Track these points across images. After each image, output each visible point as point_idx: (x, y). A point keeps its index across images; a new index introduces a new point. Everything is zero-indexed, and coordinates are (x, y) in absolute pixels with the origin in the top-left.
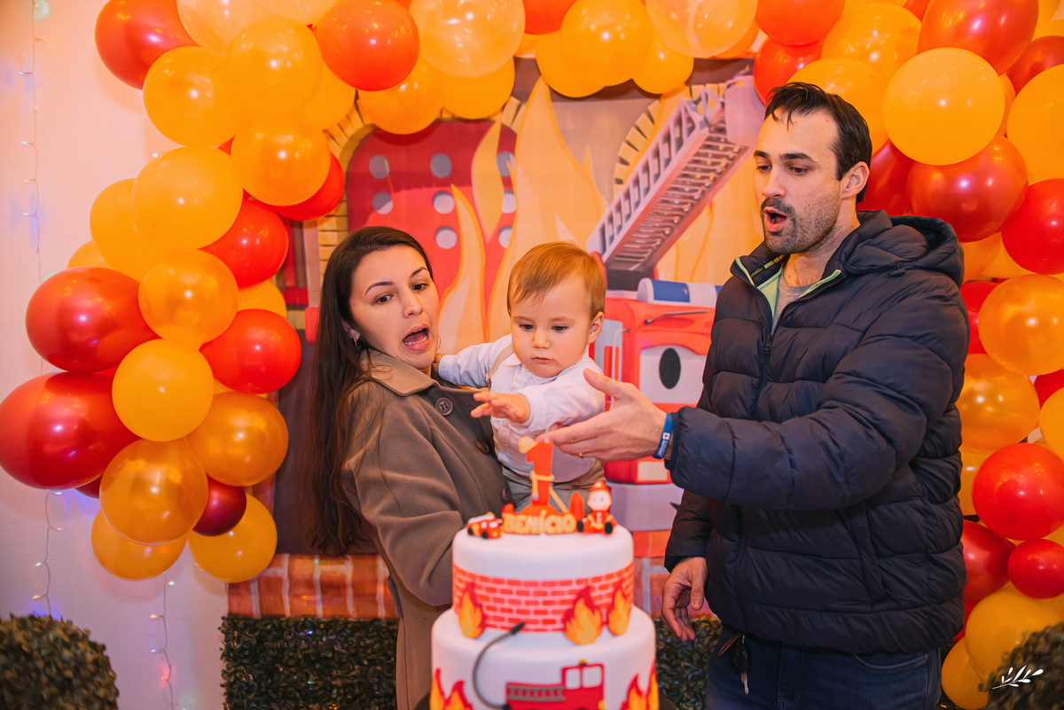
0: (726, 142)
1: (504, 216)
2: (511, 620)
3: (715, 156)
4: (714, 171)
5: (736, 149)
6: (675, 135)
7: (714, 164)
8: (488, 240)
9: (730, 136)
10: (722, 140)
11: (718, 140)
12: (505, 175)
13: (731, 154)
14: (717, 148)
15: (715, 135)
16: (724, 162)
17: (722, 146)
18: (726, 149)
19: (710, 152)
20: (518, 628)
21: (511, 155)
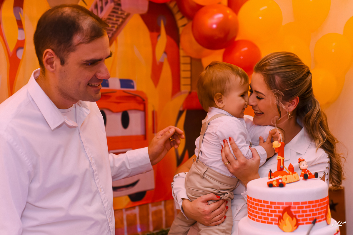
0: (121, 10)
1: (19, 41)
2: (310, 219)
3: (117, 17)
4: (117, 24)
5: (126, 14)
6: (99, 5)
7: (117, 20)
8: (11, 55)
9: (123, 8)
10: (120, 9)
11: (118, 9)
12: (18, 19)
13: (123, 16)
14: (117, 13)
15: (117, 7)
16: (121, 20)
17: (120, 12)
18: (121, 14)
19: (115, 15)
20: (314, 222)
21: (21, 9)
